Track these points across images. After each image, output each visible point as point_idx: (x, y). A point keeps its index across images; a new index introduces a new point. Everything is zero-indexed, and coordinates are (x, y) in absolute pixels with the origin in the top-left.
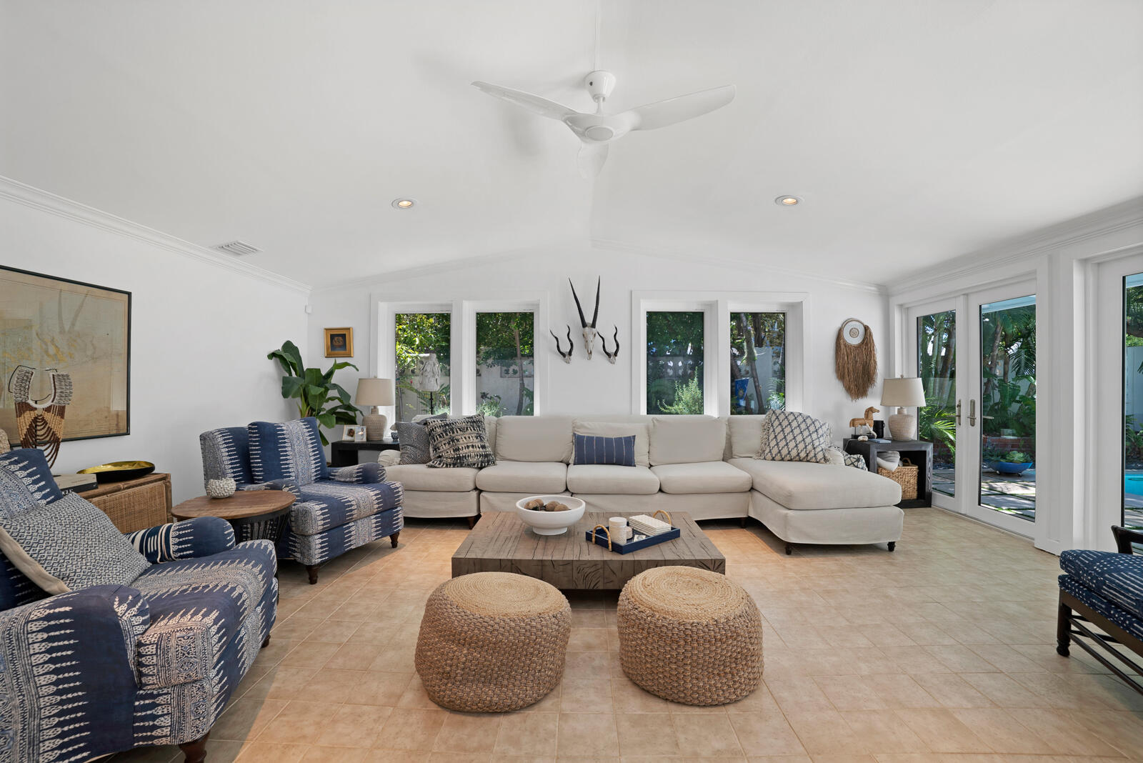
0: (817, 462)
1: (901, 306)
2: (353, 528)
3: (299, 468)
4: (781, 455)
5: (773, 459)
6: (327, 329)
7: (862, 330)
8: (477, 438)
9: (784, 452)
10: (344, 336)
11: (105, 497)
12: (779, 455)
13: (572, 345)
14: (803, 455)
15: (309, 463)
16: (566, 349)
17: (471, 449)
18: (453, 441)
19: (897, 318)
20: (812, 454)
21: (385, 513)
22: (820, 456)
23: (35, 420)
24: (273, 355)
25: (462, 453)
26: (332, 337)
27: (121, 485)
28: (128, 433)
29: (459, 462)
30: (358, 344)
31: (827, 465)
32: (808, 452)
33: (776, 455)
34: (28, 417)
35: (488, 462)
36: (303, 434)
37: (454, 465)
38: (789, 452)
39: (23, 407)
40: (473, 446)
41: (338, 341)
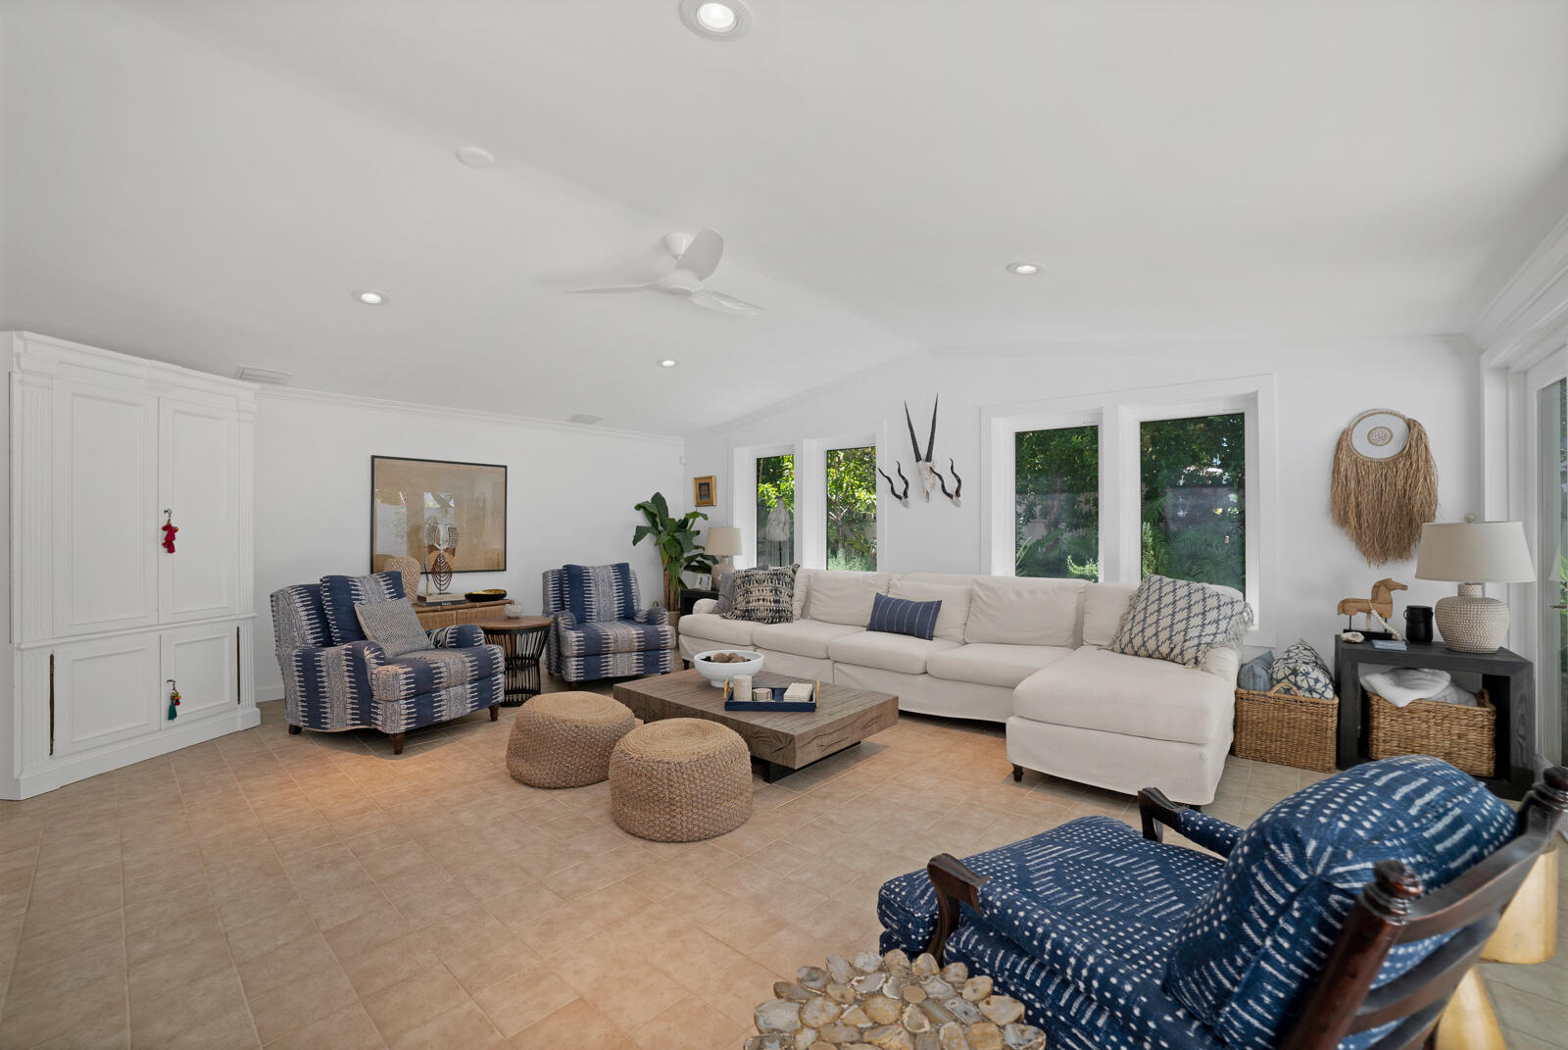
0: (1184, 664)
1: (1503, 370)
2: (611, 659)
3: (601, 605)
4: (1133, 647)
5: (1136, 654)
6: (696, 479)
7: (1399, 429)
8: (771, 591)
9: (1138, 642)
10: (708, 484)
11: (466, 610)
12: (1130, 645)
13: (906, 483)
14: (1165, 649)
15: (612, 603)
16: (899, 489)
17: (761, 602)
18: (747, 593)
19: (1493, 396)
20: (1177, 651)
21: (648, 653)
22: (1189, 654)
23: (439, 556)
24: (639, 507)
25: (751, 606)
26: (700, 485)
27: (477, 604)
28: (505, 570)
29: (747, 615)
30: (719, 492)
31: (1198, 671)
32: (1172, 646)
33: (1126, 645)
34: (434, 554)
35: (780, 618)
36: (609, 577)
37: (743, 618)
38: (1144, 643)
39: (432, 548)
40: (764, 600)
41: (704, 490)
